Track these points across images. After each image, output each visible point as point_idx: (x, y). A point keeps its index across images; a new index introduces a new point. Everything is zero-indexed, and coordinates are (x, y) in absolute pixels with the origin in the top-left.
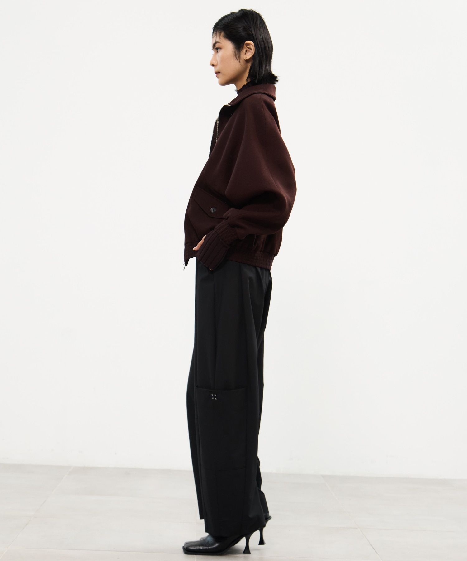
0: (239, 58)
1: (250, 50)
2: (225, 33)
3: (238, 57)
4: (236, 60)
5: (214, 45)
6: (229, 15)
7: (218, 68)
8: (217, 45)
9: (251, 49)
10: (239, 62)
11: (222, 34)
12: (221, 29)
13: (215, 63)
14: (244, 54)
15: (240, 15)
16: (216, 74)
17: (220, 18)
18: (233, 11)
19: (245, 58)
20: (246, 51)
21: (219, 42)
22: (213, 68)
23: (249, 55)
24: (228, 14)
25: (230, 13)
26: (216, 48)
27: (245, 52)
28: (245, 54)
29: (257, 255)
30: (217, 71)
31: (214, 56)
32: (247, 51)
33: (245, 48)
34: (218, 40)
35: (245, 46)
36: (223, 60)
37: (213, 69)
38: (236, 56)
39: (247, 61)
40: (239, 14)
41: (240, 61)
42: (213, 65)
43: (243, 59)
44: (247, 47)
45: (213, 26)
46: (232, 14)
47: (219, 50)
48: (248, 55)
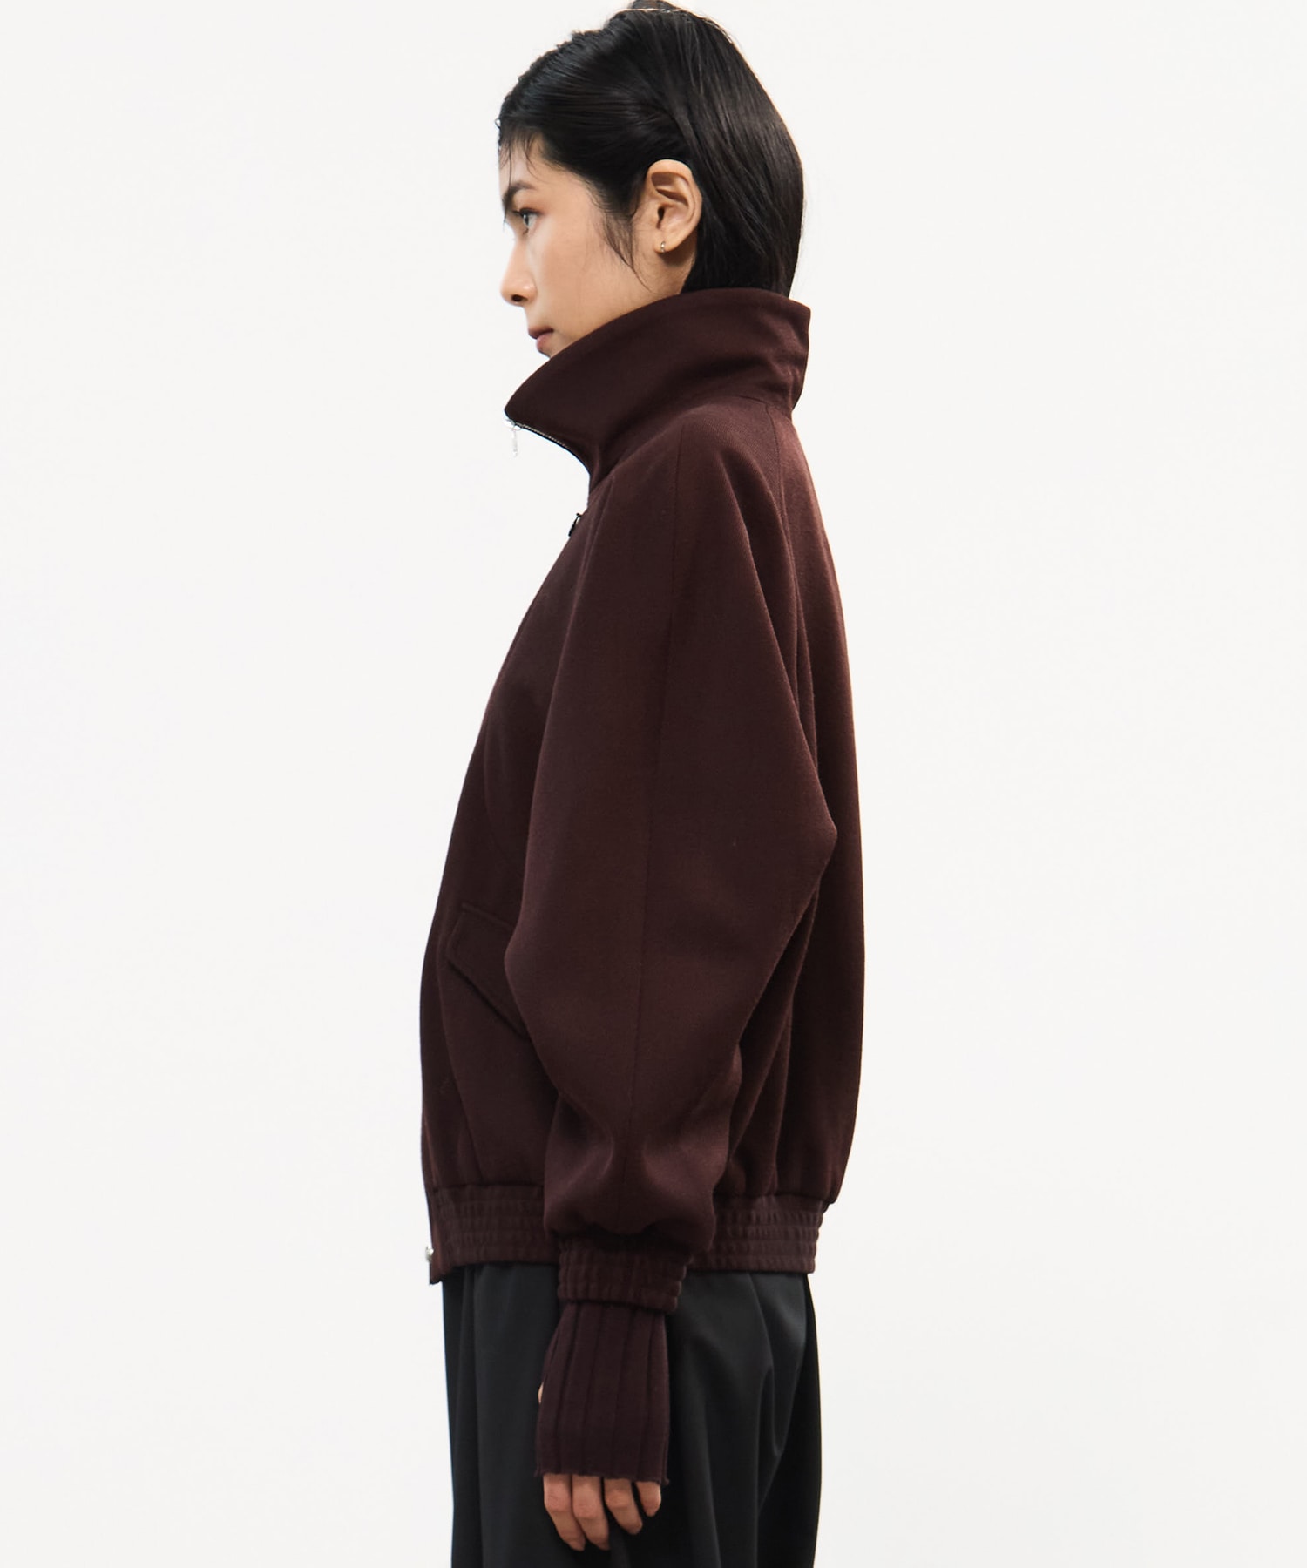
0: (631, 252)
1: (680, 204)
2: (550, 137)
3: (625, 242)
4: (617, 259)
5: (508, 200)
6: (563, 49)
7: (540, 311)
8: (521, 199)
9: (683, 200)
10: (629, 269)
11: (538, 144)
12: (528, 122)
13: (524, 289)
14: (655, 225)
15: (611, 43)
16: (534, 341)
17: (524, 68)
18: (583, 28)
19: (659, 247)
20: (661, 212)
21: (528, 187)
22: (518, 311)
23: (678, 229)
24: (561, 42)
25: (569, 39)
26: (519, 211)
27: (656, 216)
28: (659, 226)
29: (758, 1218)
30: (536, 324)
31: (518, 256)
32: (668, 211)
33: (653, 197)
34: (520, 173)
35: (650, 185)
36: (554, 265)
37: (520, 319)
38: (611, 240)
39: (671, 257)
40: (609, 42)
41: (636, 262)
42: (517, 299)
43: (650, 253)
44: (661, 192)
45: (497, 112)
46: (580, 39)
47: (533, 219)
48: (673, 230)
